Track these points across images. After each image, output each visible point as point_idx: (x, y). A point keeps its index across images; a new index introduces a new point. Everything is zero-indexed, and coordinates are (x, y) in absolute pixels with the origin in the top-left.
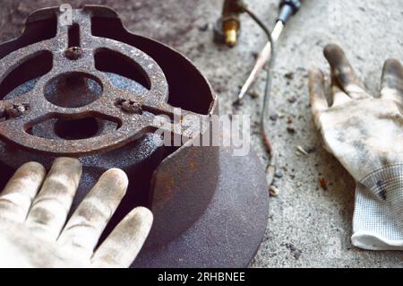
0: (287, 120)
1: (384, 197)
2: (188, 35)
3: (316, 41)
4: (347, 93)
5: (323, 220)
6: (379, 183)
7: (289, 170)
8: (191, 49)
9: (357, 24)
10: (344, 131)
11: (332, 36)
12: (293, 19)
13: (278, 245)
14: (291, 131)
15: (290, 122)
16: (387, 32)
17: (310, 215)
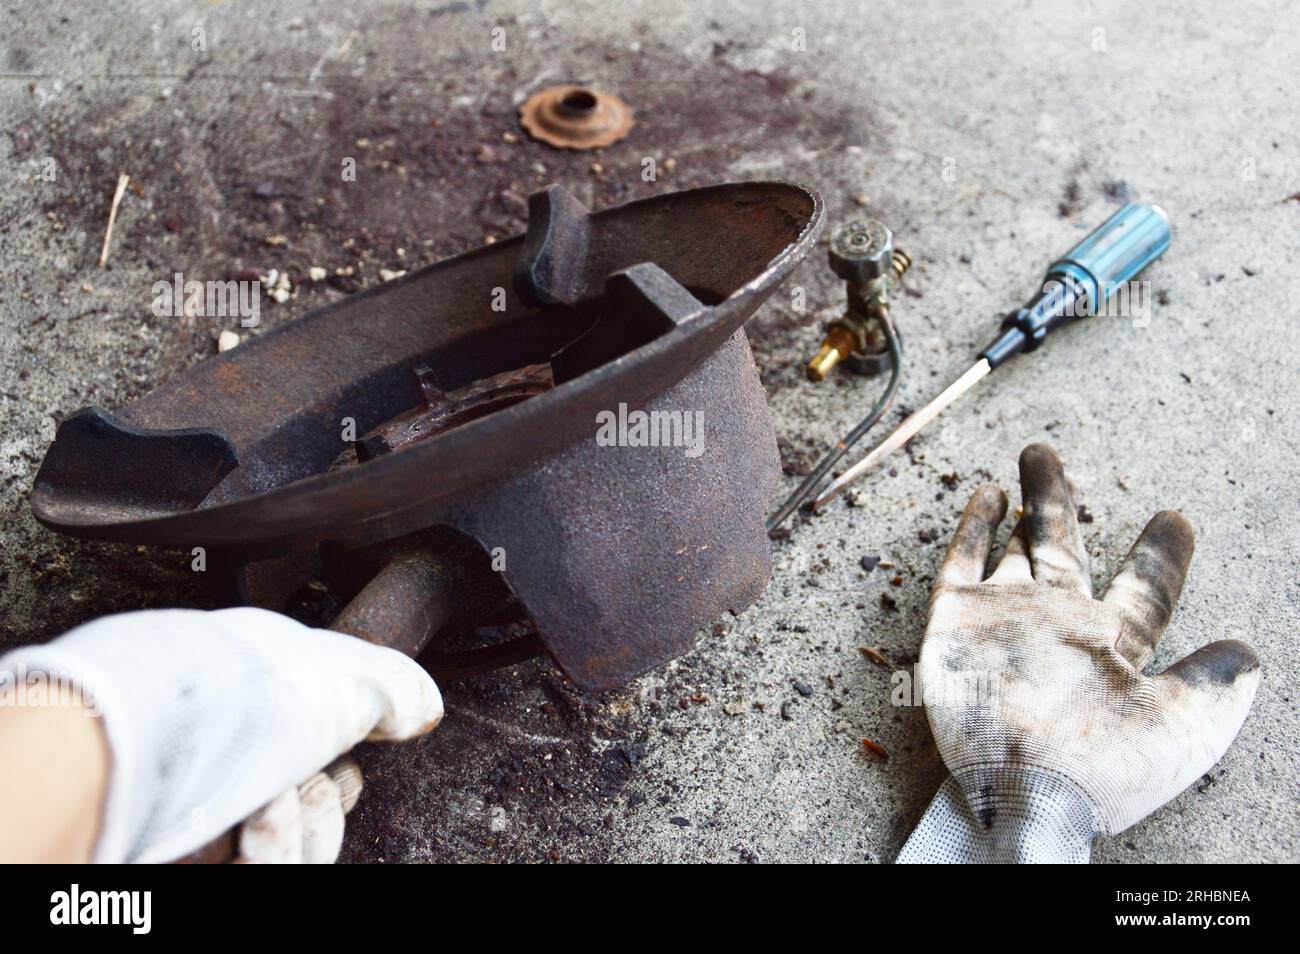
0: (893, 575)
1: (989, 824)
2: (794, 334)
3: (1050, 420)
4: (1032, 562)
5: (850, 823)
6: (987, 791)
7: (838, 690)
8: (784, 365)
9: (1157, 408)
10: (973, 648)
11: (1088, 419)
12: (1025, 359)
13: (726, 847)
14: (888, 604)
15: (896, 583)
16: (1215, 444)
17: (828, 802)
